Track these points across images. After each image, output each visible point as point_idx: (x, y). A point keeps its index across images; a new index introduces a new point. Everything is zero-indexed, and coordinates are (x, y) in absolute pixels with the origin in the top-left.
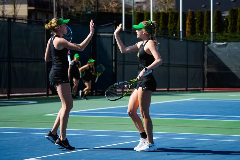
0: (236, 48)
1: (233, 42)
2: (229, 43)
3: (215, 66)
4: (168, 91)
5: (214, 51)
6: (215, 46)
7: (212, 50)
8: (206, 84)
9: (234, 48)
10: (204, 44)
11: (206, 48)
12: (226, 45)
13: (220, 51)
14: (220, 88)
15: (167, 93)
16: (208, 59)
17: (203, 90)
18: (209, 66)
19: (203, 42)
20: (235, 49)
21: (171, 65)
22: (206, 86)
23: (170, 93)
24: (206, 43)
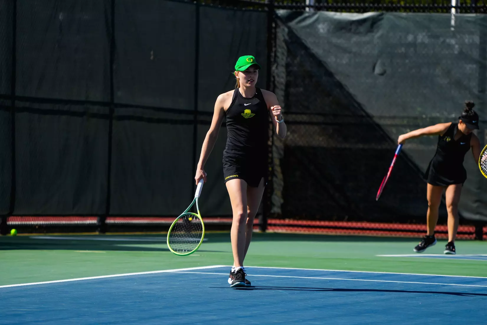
0: (422, 37)
1: (406, 9)
2: (389, 16)
3: (320, 119)
4: (103, 228)
5: (318, 51)
6: (322, 28)
7: (309, 42)
8: (277, 199)
9: (410, 38)
10: (272, 17)
11: (282, 33)
12: (373, 23)
13: (345, 51)
14: (340, 219)
15: (96, 236)
16: (288, 85)
17: (264, 226)
18: (291, 118)
19: (272, 8)
20: (414, 44)
21: (121, 111)
22: (276, 210)
23: (109, 238)
24: (281, 12)
